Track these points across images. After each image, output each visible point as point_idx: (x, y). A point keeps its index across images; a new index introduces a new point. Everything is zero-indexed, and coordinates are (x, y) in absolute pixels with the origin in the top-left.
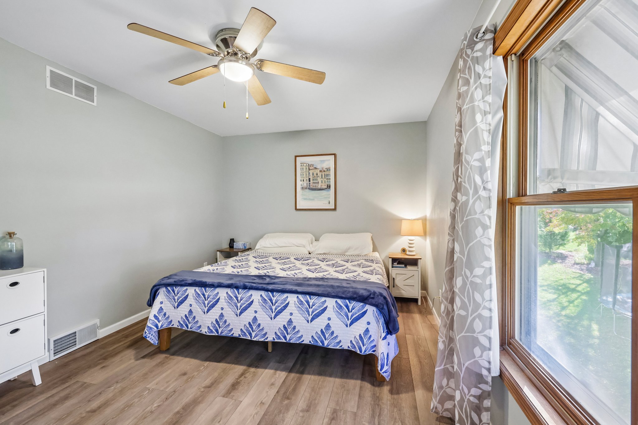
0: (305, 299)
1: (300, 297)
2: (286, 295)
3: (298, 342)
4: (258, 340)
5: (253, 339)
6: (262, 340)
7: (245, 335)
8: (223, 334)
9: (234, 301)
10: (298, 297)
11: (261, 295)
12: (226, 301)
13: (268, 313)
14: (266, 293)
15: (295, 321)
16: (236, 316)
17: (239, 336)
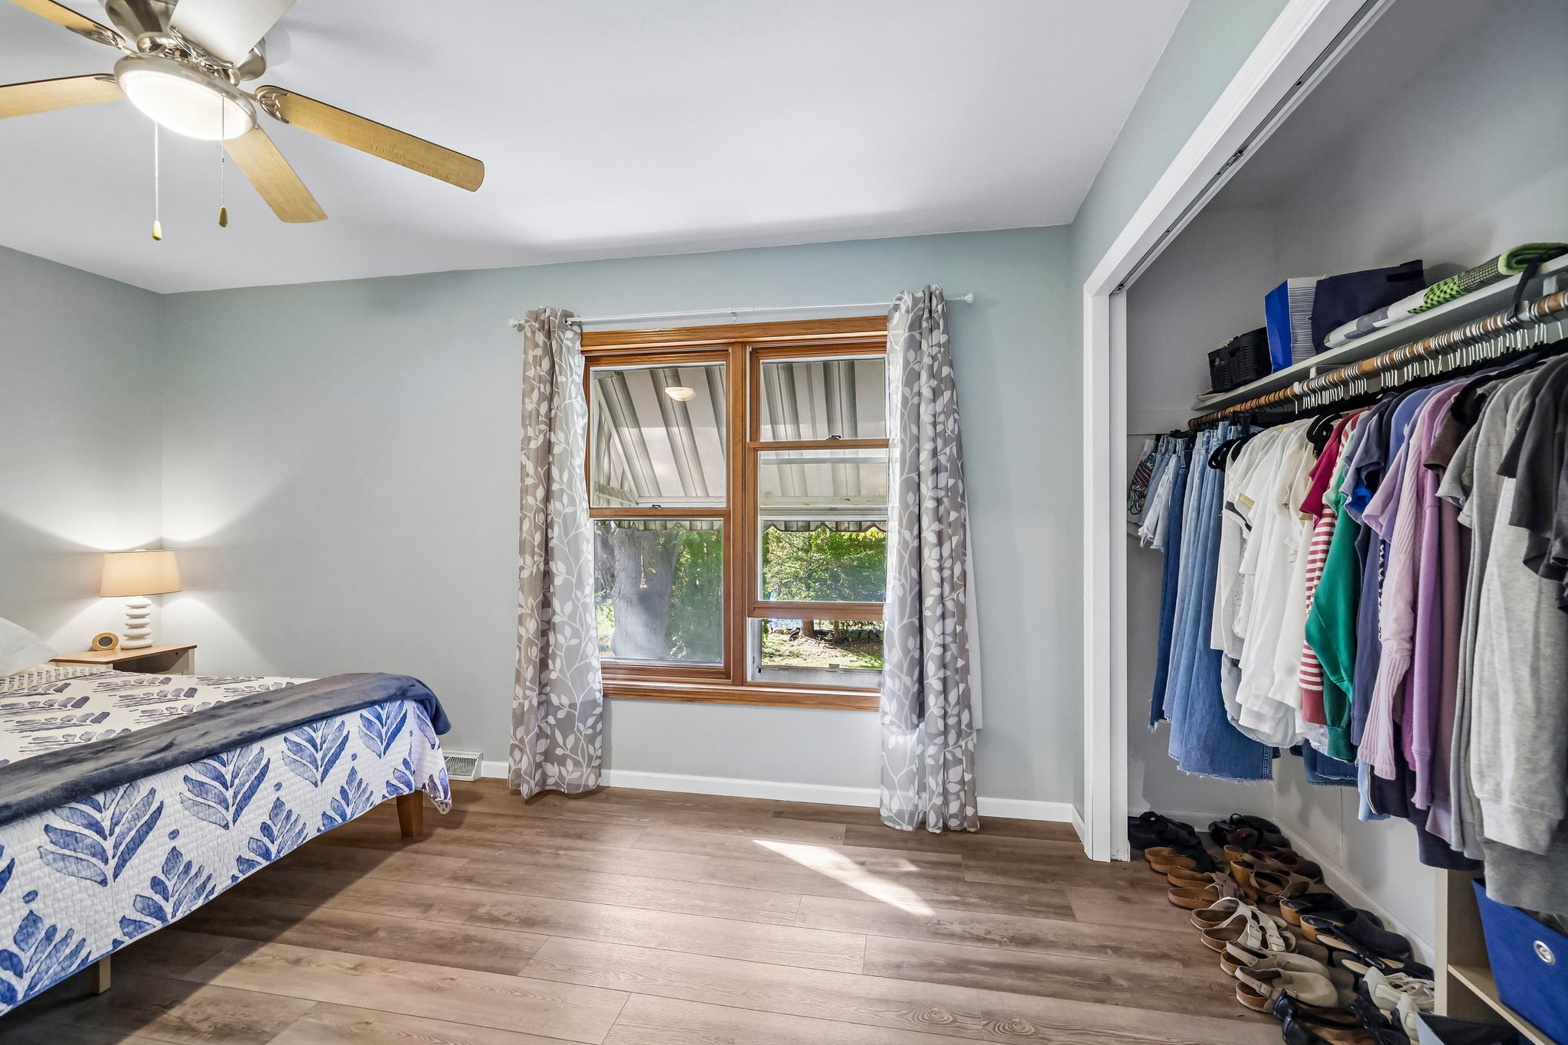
0: (303, 737)
1: (292, 736)
2: (256, 748)
3: (295, 847)
4: (188, 912)
5: (172, 921)
6: (200, 903)
7: (140, 927)
8: (37, 989)
9: (88, 841)
10: (286, 739)
11: (186, 778)
12: (51, 857)
13: (213, 819)
14: (199, 766)
15: (289, 797)
16: (98, 888)
17: (114, 948)
